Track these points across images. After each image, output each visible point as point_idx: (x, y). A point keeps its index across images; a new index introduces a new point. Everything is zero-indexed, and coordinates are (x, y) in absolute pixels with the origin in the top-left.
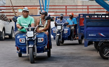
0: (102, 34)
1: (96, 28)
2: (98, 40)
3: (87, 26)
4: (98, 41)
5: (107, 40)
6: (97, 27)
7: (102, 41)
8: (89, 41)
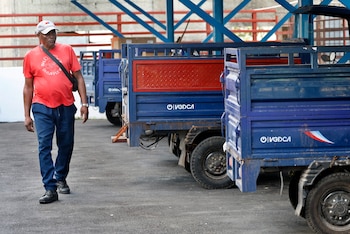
0: (317, 135)
1: (293, 109)
2: (300, 161)
3: (253, 101)
4: (303, 164)
5: (338, 158)
6: (296, 104)
7: (320, 165)
8: (263, 164)
